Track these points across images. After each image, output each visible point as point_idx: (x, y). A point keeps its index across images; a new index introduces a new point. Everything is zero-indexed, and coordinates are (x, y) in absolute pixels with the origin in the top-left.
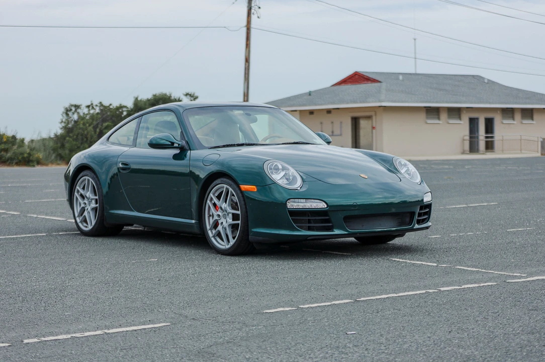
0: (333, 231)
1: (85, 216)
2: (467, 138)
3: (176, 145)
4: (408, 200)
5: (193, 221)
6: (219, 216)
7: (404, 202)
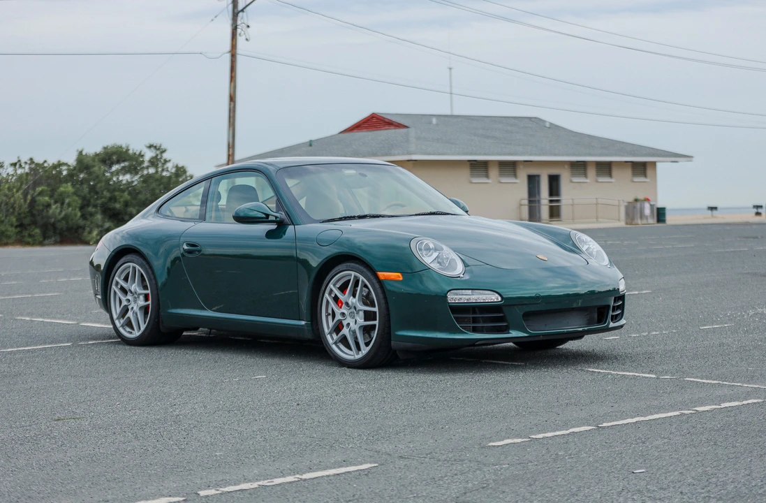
0: (509, 333)
1: (129, 318)
2: (526, 202)
3: (271, 218)
4: (597, 289)
5: (303, 323)
6: (343, 314)
7: (592, 293)
